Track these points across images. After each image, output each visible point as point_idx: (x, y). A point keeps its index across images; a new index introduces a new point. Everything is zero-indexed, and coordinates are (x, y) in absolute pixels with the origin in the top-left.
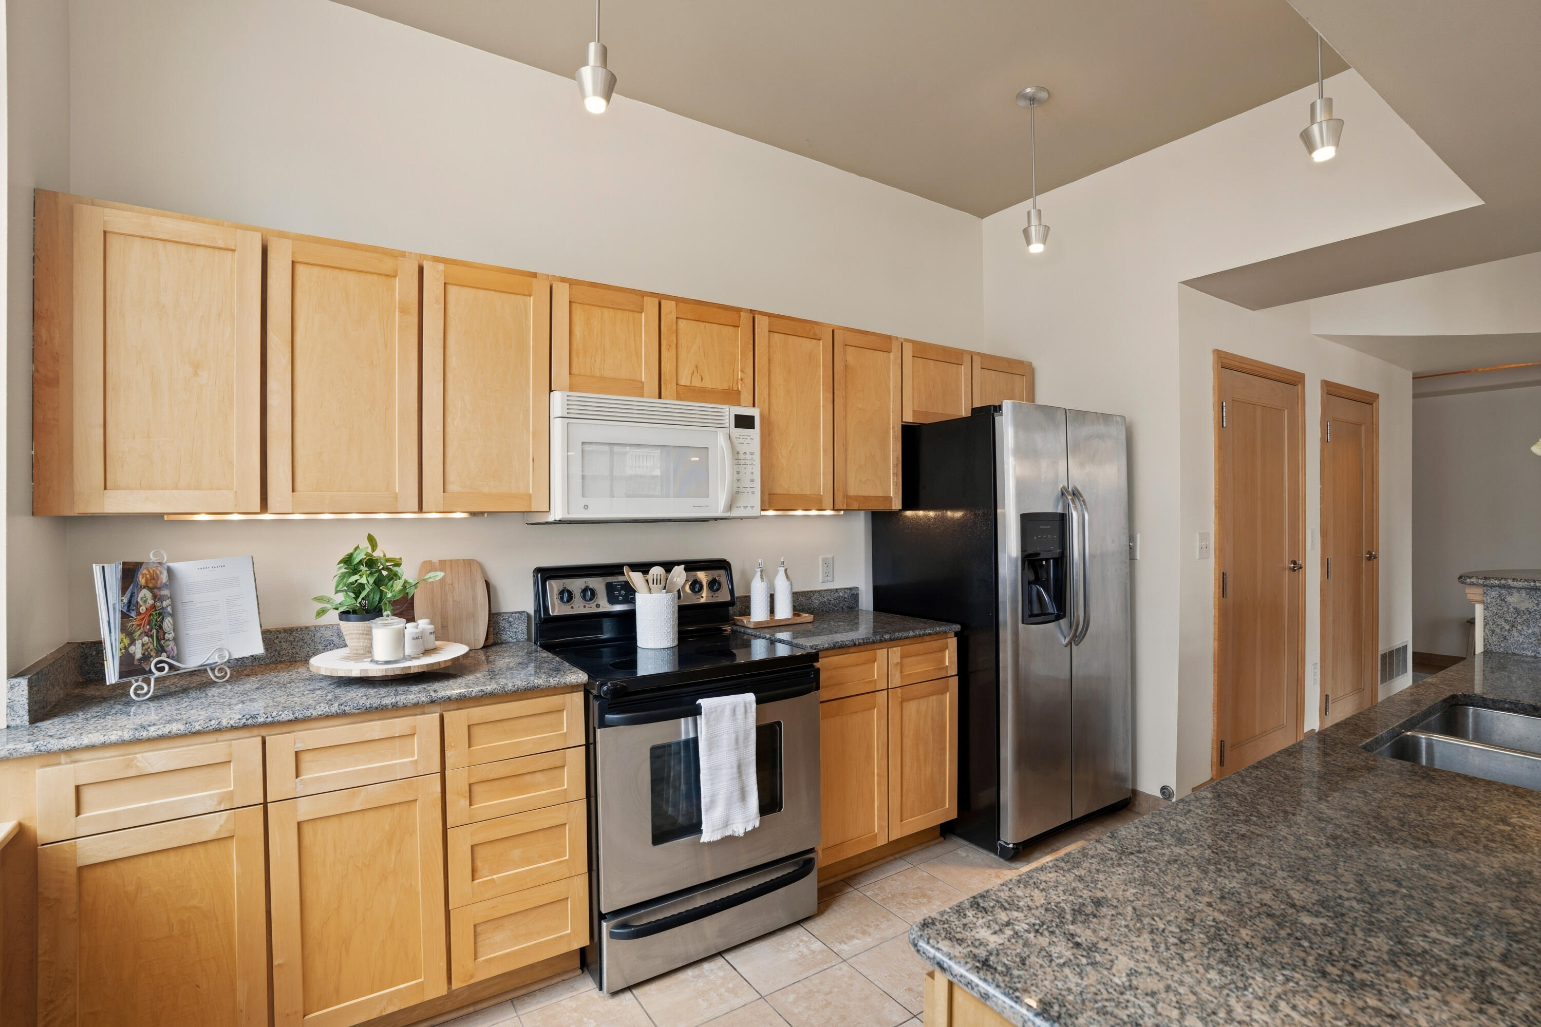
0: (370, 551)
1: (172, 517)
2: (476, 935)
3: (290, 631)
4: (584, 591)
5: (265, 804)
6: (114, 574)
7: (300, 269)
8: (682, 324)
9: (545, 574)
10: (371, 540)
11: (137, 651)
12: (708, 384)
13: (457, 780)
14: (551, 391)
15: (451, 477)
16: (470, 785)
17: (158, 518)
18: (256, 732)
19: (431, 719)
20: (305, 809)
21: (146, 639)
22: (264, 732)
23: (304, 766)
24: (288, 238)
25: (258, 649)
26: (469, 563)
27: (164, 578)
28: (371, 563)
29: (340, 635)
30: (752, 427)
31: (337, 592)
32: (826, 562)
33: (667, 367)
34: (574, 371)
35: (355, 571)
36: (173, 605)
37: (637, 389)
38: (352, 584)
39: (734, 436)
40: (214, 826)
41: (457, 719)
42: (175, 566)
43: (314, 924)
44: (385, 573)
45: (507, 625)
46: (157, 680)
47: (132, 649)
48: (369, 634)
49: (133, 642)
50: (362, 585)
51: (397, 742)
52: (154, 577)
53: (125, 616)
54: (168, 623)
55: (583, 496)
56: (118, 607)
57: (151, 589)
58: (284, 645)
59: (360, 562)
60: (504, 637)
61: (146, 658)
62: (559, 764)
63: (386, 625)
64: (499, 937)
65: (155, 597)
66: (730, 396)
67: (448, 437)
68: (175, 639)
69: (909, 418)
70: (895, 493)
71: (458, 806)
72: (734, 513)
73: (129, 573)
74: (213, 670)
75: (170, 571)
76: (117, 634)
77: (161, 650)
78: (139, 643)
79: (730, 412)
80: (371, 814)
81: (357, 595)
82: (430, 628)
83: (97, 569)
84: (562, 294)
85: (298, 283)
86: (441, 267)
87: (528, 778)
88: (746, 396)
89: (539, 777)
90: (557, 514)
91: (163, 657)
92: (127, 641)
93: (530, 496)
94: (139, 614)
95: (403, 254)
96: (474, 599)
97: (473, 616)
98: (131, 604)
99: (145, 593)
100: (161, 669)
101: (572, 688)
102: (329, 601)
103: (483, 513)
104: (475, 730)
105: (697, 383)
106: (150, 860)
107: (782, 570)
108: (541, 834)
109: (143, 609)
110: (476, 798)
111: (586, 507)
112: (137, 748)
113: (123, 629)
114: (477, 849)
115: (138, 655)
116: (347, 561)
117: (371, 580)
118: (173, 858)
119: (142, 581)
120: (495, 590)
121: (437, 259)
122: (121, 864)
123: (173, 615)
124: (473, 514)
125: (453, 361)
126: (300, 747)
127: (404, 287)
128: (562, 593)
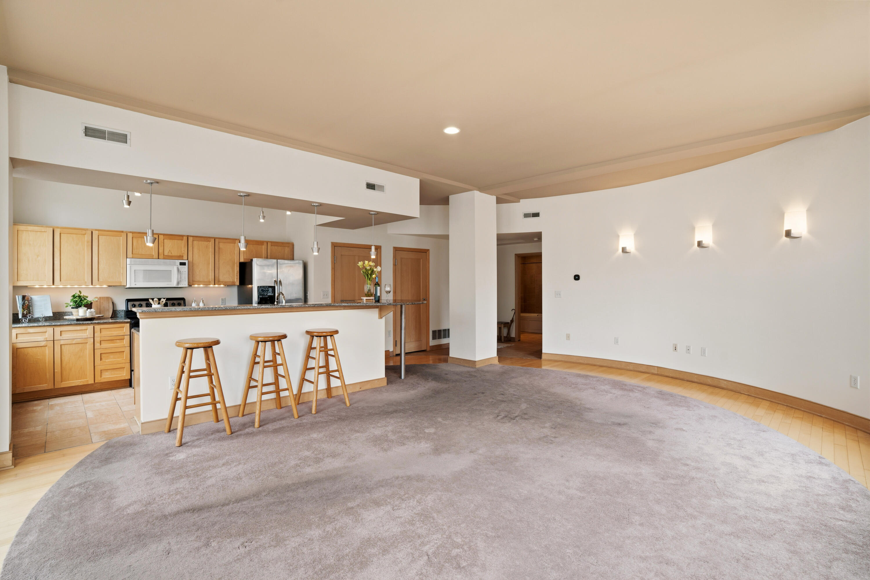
0: (79, 294)
1: (29, 287)
2: (101, 373)
3: (59, 313)
4: (139, 305)
5: (54, 341)
6: (21, 298)
7: (62, 235)
8: (165, 240)
9: (128, 301)
10: (80, 292)
11: (25, 312)
12: (173, 254)
13: (97, 339)
14: (127, 258)
15: (100, 278)
16: (100, 341)
17: (26, 287)
18: (52, 327)
19: (91, 327)
20: (62, 342)
21: (27, 310)
22: (54, 327)
23: (62, 334)
24: (58, 228)
25: (51, 315)
26: (108, 298)
27: (30, 299)
28: (79, 297)
29: (72, 313)
30: (185, 265)
31: (71, 302)
32: (222, 300)
33: (161, 251)
34: (133, 253)
35: (75, 298)
36: (32, 304)
37: (152, 257)
38: (74, 301)
39: (179, 267)
40: (43, 344)
41: (97, 327)
42: (32, 297)
43: (64, 365)
44: (83, 299)
45: (118, 313)
46: (28, 319)
47: (24, 312)
48: (78, 311)
49: (24, 311)
50: (77, 301)
51: (83, 331)
52: (28, 299)
53: (23, 306)
54: (31, 308)
55: (135, 282)
56: (22, 304)
57: (28, 301)
58: (57, 316)
59: (77, 296)
60: (118, 316)
61: (27, 314)
62: (123, 338)
63: (82, 309)
64: (107, 373)
65: (28, 302)
66: (180, 257)
67: (99, 269)
68: (32, 311)
69: (242, 260)
70: (237, 281)
71: (97, 345)
72: (179, 286)
73: (24, 297)
74: (40, 318)
75: (31, 297)
76: (21, 309)
77: (29, 313)
78: (25, 311)
79: (178, 262)
80: (77, 345)
81: (76, 303)
82: (94, 311)
83: (17, 296)
84: (130, 236)
85: (61, 238)
86: (97, 232)
87: (115, 341)
88: (185, 257)
89: (118, 341)
90: (128, 286)
91: (30, 314)
92: (23, 310)
93: (121, 282)
94: (25, 305)
95: (87, 230)
96: (109, 306)
97: (108, 310)
98: (24, 304)
99: (26, 301)
100: (30, 317)
101: (127, 323)
102: (69, 304)
103: (111, 286)
104: (102, 330)
105: (170, 254)
106: (30, 349)
107: (202, 301)
108: (118, 353)
109: (26, 305)
110: (102, 344)
111: (135, 284)
112: (27, 328)
113: (23, 308)
114: (102, 355)
115: (25, 313)
116: (74, 296)
117: (79, 300)
118: (34, 348)
119: (26, 299)
120: (115, 304)
121: (96, 230)
122: (24, 349)
123: (32, 306)
124: (109, 286)
125: (100, 252)
126: (61, 330)
127: (88, 237)
128: (132, 305)
